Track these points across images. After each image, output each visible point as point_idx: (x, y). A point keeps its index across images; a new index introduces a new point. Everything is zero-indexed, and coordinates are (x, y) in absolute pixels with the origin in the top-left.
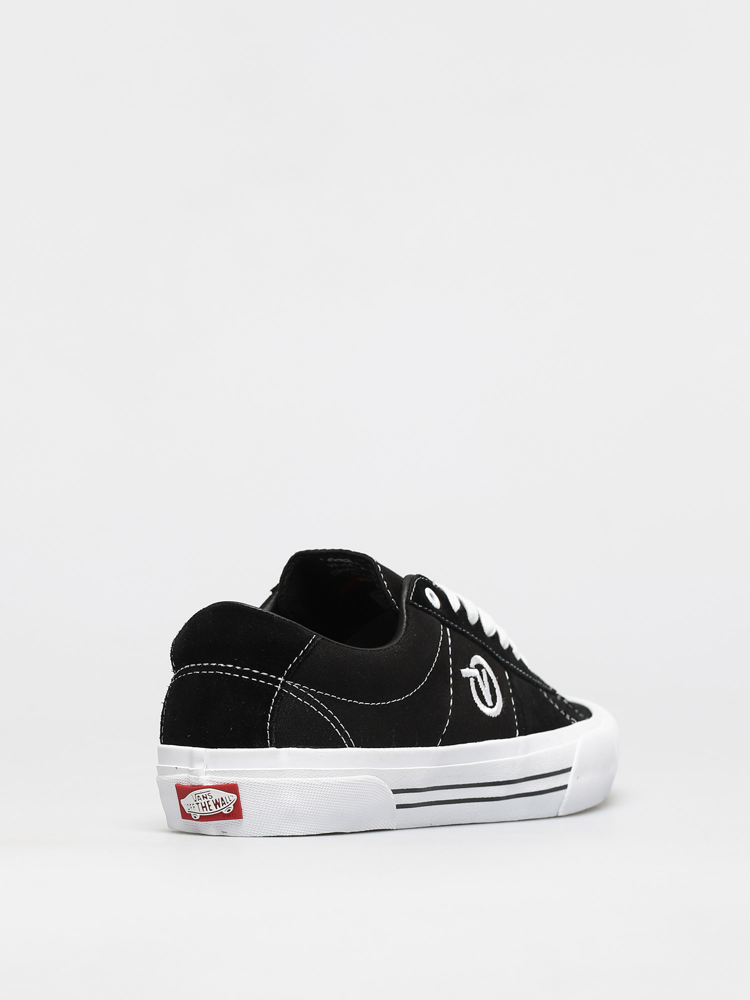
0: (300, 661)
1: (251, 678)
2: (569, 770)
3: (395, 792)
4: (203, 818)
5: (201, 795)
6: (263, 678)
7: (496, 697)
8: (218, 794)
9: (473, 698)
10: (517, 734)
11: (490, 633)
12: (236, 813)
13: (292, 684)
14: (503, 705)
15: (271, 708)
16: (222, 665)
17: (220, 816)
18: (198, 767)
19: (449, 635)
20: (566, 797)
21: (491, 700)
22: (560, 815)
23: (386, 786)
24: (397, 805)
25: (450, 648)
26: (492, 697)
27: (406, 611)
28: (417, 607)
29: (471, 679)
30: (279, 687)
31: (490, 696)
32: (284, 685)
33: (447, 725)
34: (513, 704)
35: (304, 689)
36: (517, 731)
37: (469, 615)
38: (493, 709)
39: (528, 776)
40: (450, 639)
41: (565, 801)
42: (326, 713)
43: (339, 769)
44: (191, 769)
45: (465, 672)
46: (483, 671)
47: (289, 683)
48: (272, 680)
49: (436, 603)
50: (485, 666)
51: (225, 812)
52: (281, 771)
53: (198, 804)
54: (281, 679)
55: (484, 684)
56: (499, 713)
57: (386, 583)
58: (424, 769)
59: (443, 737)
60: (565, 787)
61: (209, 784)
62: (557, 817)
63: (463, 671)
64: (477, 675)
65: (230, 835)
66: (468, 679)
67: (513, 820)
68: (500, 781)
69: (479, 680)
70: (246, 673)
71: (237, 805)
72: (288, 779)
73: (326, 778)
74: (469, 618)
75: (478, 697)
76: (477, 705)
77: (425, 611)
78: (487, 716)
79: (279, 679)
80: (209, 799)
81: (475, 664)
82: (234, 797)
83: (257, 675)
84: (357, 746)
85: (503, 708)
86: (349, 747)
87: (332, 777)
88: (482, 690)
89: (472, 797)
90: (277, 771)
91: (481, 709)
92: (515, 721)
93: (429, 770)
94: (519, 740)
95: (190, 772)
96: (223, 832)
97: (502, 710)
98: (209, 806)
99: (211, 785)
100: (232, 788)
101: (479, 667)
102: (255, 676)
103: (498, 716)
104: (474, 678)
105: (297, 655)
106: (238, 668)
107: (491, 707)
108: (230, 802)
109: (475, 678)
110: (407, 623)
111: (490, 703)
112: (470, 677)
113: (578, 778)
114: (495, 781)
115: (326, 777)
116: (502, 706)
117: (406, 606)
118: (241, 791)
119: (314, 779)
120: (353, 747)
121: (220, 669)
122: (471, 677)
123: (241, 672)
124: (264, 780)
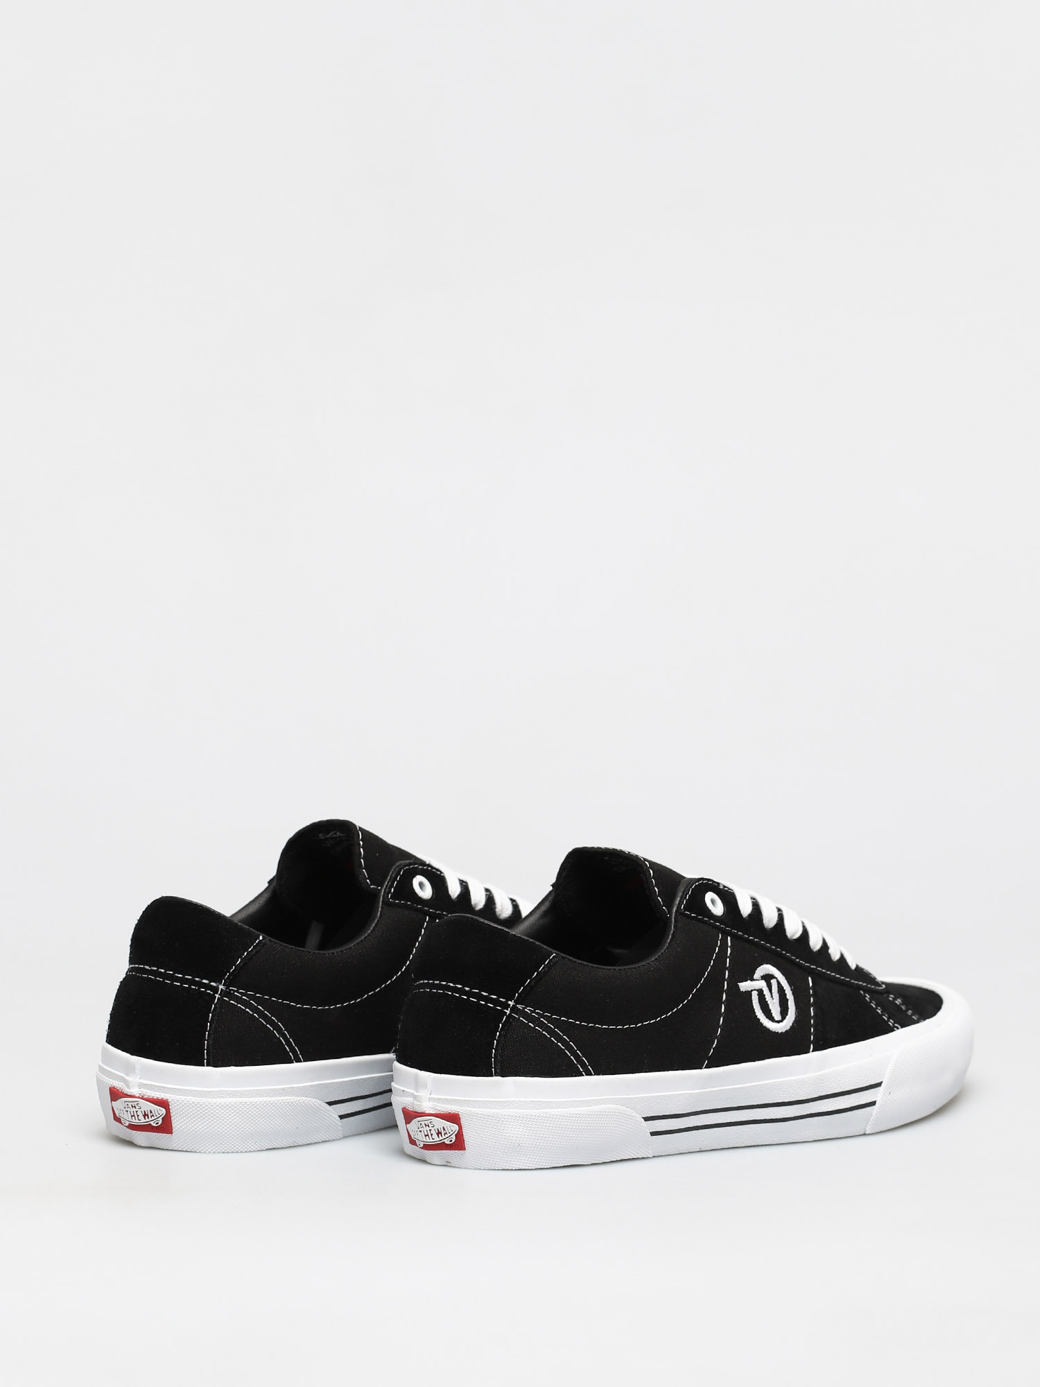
0: (533, 984)
1: (479, 1000)
2: (879, 1085)
3: (646, 1119)
4: (427, 1147)
5: (423, 1123)
6: (492, 1001)
7: (788, 1009)
8: (440, 1123)
9: (755, 1013)
10: (811, 1050)
11: (794, 935)
12: (459, 1144)
13: (524, 1008)
14: (796, 1018)
15: (498, 1033)
16: (451, 985)
17: (441, 1146)
18: (423, 1094)
19: (729, 944)
20: (874, 1114)
21: (779, 1014)
22: (867, 1133)
23: (635, 1114)
24: (651, 1133)
25: (728, 959)
26: (781, 1010)
27: (675, 921)
28: (689, 917)
29: (753, 992)
30: (508, 1012)
31: (779, 1009)
32: (514, 1009)
33: (714, 1046)
34: (812, 1015)
35: (537, 1013)
36: (812, 1046)
37: (764, 919)
38: (781, 1023)
39: (822, 1095)
40: (729, 949)
41: (872, 1118)
42: (560, 1039)
43: (572, 1099)
44: (416, 1094)
45: (744, 986)
46: (774, 982)
47: (519, 1007)
48: (501, 1004)
49: (717, 908)
50: (776, 976)
51: (447, 1142)
52: (505, 1102)
53: (421, 1131)
54: (511, 1003)
55: (772, 996)
56: (788, 1028)
57: (657, 890)
58: (683, 1094)
59: (709, 1059)
60: (873, 1103)
61: (431, 1112)
62: (864, 1134)
63: (740, 984)
64: (763, 987)
65: (454, 1165)
66: (749, 993)
67: (806, 1140)
68: (786, 1101)
69: (766, 992)
70: (474, 995)
71: (459, 1135)
72: (512, 1110)
73: (556, 1110)
74: (764, 922)
75: (761, 1011)
76: (759, 1020)
77: (700, 921)
78: (772, 1032)
79: (510, 1002)
80: (431, 1128)
81: (762, 975)
82: (455, 1127)
83: (486, 998)
84: (597, 1073)
85: (795, 1021)
86: (586, 1075)
87: (564, 1108)
88: (769, 1003)
89: (752, 1119)
90: (501, 1102)
91: (764, 1024)
92: (810, 1034)
93: (690, 1094)
94: (813, 1056)
95: (415, 1097)
96: (447, 1162)
97: (793, 1024)
98: (432, 1135)
99: (434, 1112)
100: (454, 1118)
101: (768, 978)
102: (484, 998)
103: (786, 1031)
104: (757, 990)
105: (530, 977)
106: (467, 989)
107: (778, 1022)
108: (451, 1133)
109: (760, 992)
110: (673, 935)
111: (777, 1016)
112: (752, 991)
113: (890, 1093)
114: (780, 1101)
115: (556, 1108)
116: (793, 1019)
117: (675, 915)
118: (463, 1121)
119: (542, 1110)
120: (591, 1075)
121: (449, 988)
122: (755, 990)
123: (469, 994)
124: (486, 1111)
